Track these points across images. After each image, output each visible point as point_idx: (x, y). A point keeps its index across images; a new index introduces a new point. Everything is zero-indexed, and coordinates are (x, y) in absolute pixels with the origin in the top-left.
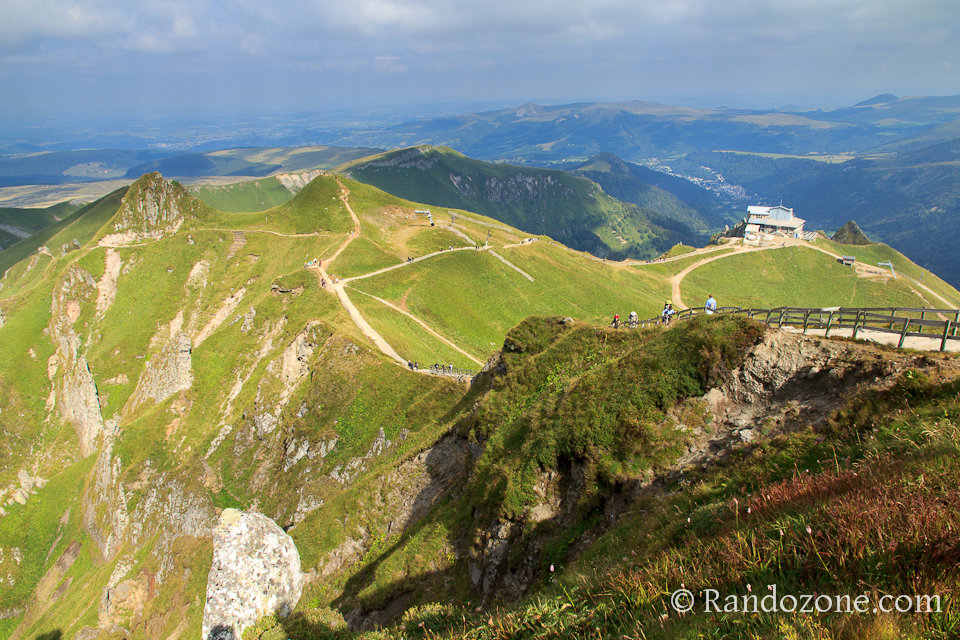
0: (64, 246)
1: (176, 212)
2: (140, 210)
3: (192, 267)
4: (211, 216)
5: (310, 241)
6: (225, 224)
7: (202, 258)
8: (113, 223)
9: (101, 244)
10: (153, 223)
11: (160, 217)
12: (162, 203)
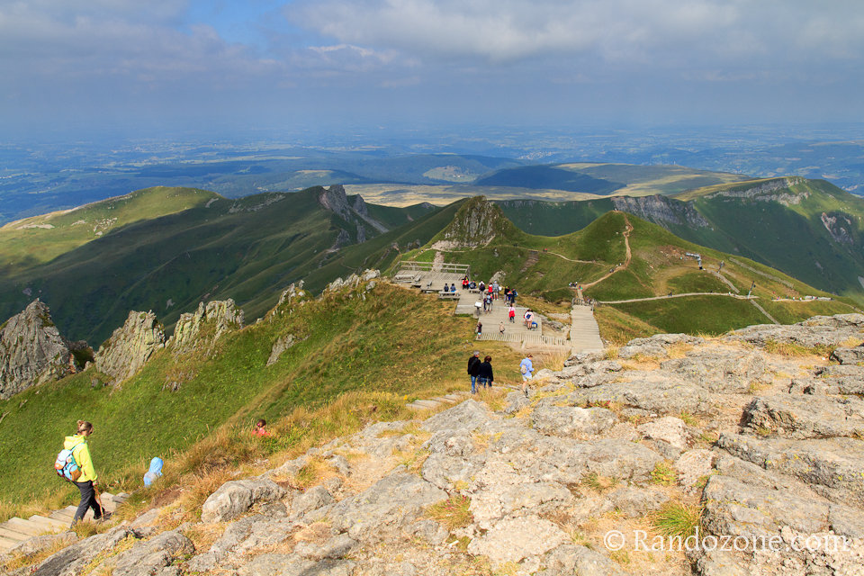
0: (409, 244)
1: (491, 229)
2: (465, 224)
3: (492, 275)
4: (516, 235)
5: (587, 267)
6: (525, 244)
7: (501, 268)
8: (445, 232)
9: (434, 247)
10: (472, 236)
11: (478, 232)
12: (482, 221)
